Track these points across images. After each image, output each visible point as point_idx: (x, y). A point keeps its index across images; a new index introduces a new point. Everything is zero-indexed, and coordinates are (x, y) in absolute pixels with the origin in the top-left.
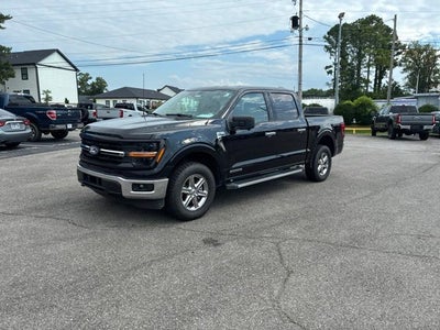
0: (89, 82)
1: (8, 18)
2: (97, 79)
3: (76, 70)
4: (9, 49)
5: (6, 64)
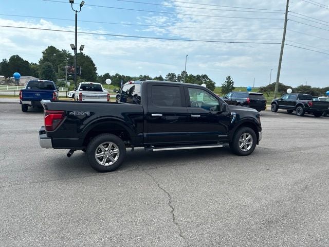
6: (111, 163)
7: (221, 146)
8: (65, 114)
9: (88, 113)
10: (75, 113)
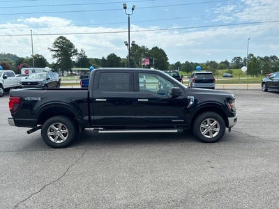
6: (62, 141)
7: (176, 131)
8: (22, 99)
9: (39, 99)
10: (29, 99)
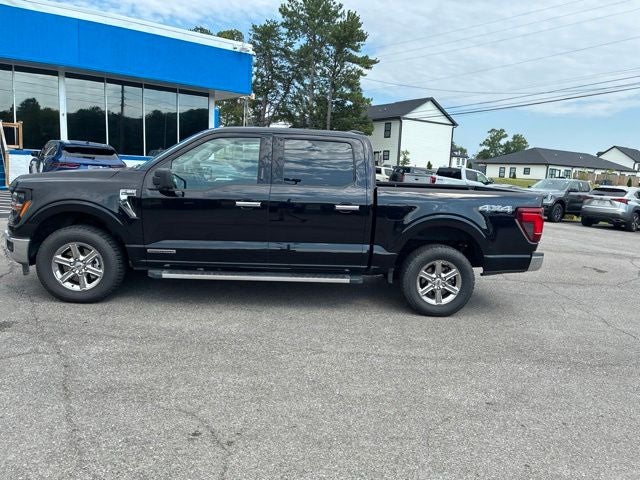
0: (503, 142)
1: (374, 62)
2: (515, 137)
3: (454, 124)
4: (368, 101)
5: (365, 118)
